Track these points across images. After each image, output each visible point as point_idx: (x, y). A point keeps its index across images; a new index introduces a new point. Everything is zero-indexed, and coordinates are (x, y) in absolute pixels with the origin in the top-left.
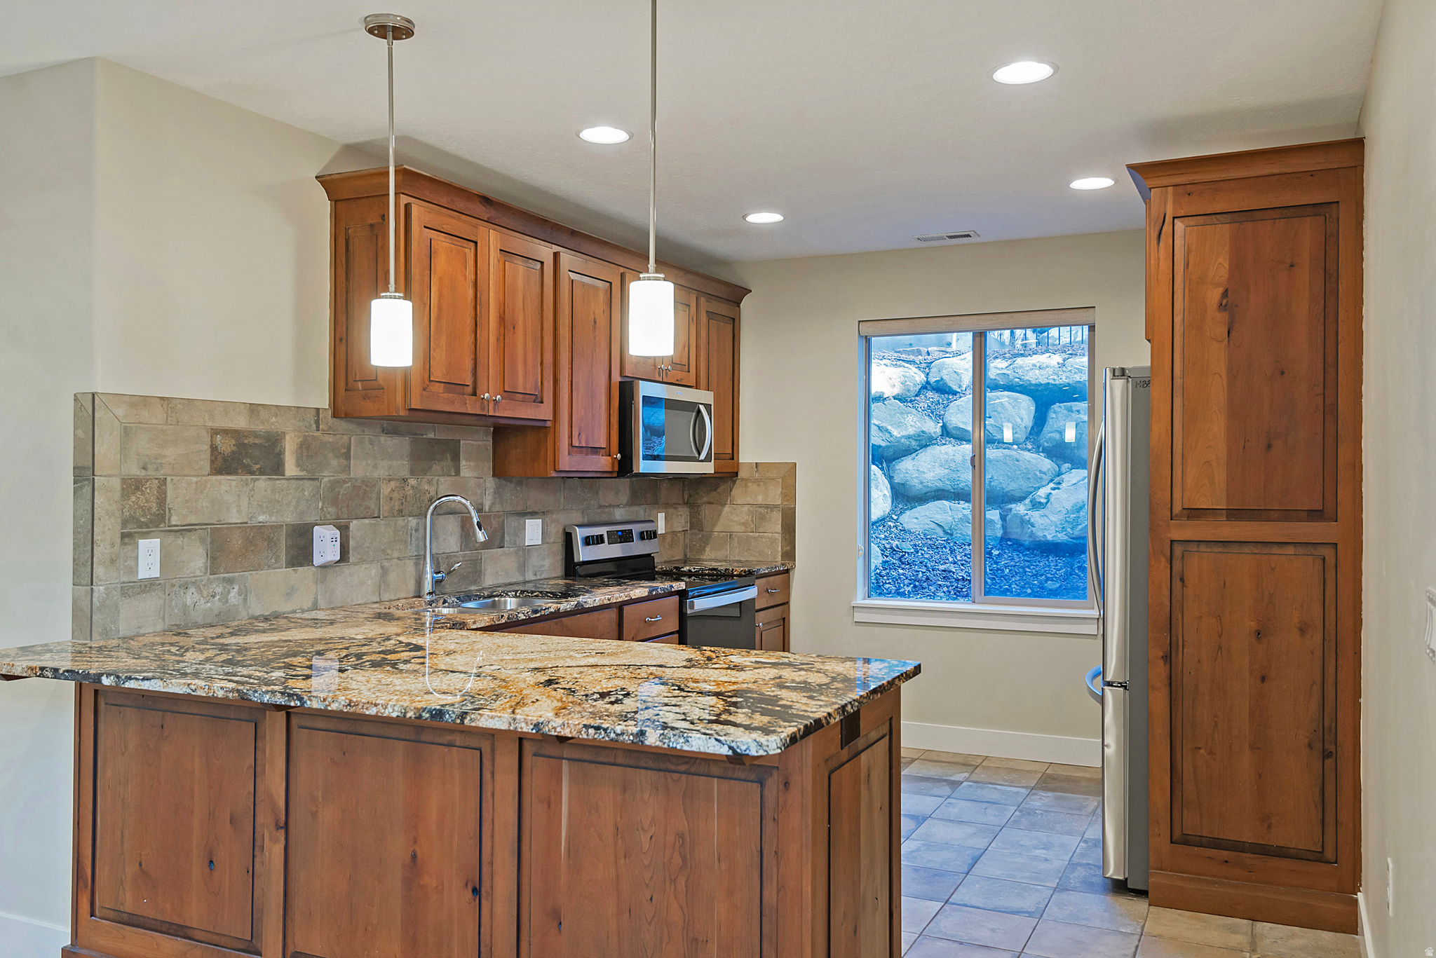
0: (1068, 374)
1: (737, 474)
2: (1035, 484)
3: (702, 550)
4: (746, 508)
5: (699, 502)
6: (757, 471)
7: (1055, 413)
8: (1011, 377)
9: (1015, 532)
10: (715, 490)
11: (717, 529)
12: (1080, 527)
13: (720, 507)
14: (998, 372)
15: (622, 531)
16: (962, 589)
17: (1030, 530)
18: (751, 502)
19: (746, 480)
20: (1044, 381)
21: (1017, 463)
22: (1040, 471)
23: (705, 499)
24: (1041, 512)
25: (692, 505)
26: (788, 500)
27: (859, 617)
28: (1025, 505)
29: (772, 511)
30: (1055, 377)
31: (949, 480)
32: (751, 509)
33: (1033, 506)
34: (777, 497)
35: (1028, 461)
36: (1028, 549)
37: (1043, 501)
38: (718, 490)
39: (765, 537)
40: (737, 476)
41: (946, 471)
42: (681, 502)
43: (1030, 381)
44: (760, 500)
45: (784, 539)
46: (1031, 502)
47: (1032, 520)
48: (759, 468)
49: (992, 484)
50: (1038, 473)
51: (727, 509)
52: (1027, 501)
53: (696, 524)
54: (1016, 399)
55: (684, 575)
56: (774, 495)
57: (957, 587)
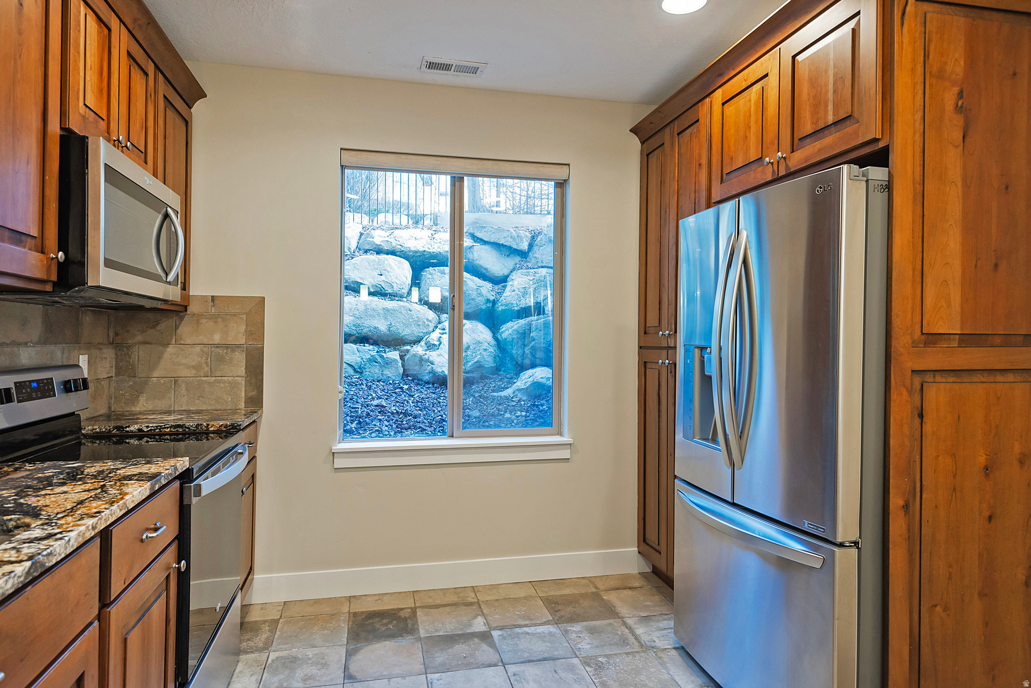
0: (439, 245)
1: (185, 308)
2: (424, 330)
3: (134, 400)
4: (198, 349)
5: (130, 341)
6: (213, 306)
7: (431, 274)
8: (394, 244)
9: (414, 369)
10: (154, 327)
11: (156, 374)
12: (470, 364)
13: (161, 348)
14: (382, 239)
15: (37, 381)
16: (402, 422)
17: (430, 367)
18: (205, 341)
19: (198, 317)
20: (421, 249)
21: (409, 312)
22: (427, 319)
23: (139, 338)
24: (437, 352)
25: (119, 346)
26: (254, 339)
27: (339, 463)
28: (422, 346)
29: (233, 351)
30: (430, 247)
31: (354, 325)
32: (206, 349)
33: (428, 347)
34: (240, 335)
35: (418, 311)
36: (428, 383)
37: (437, 343)
38: (158, 328)
39: (224, 382)
40: (186, 311)
41: (351, 318)
42: (106, 342)
43: (410, 248)
44: (217, 338)
45: (248, 383)
46: (426, 344)
47: (431, 359)
48: (217, 302)
49: (391, 329)
50: (426, 321)
51: (171, 349)
52: (423, 343)
53: (124, 369)
54: (400, 262)
55: (132, 437)
56: (237, 334)
57: (397, 420)
